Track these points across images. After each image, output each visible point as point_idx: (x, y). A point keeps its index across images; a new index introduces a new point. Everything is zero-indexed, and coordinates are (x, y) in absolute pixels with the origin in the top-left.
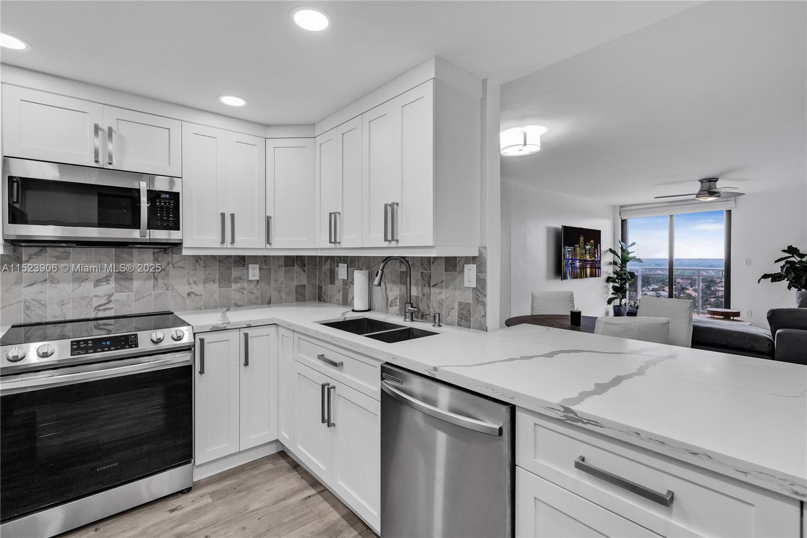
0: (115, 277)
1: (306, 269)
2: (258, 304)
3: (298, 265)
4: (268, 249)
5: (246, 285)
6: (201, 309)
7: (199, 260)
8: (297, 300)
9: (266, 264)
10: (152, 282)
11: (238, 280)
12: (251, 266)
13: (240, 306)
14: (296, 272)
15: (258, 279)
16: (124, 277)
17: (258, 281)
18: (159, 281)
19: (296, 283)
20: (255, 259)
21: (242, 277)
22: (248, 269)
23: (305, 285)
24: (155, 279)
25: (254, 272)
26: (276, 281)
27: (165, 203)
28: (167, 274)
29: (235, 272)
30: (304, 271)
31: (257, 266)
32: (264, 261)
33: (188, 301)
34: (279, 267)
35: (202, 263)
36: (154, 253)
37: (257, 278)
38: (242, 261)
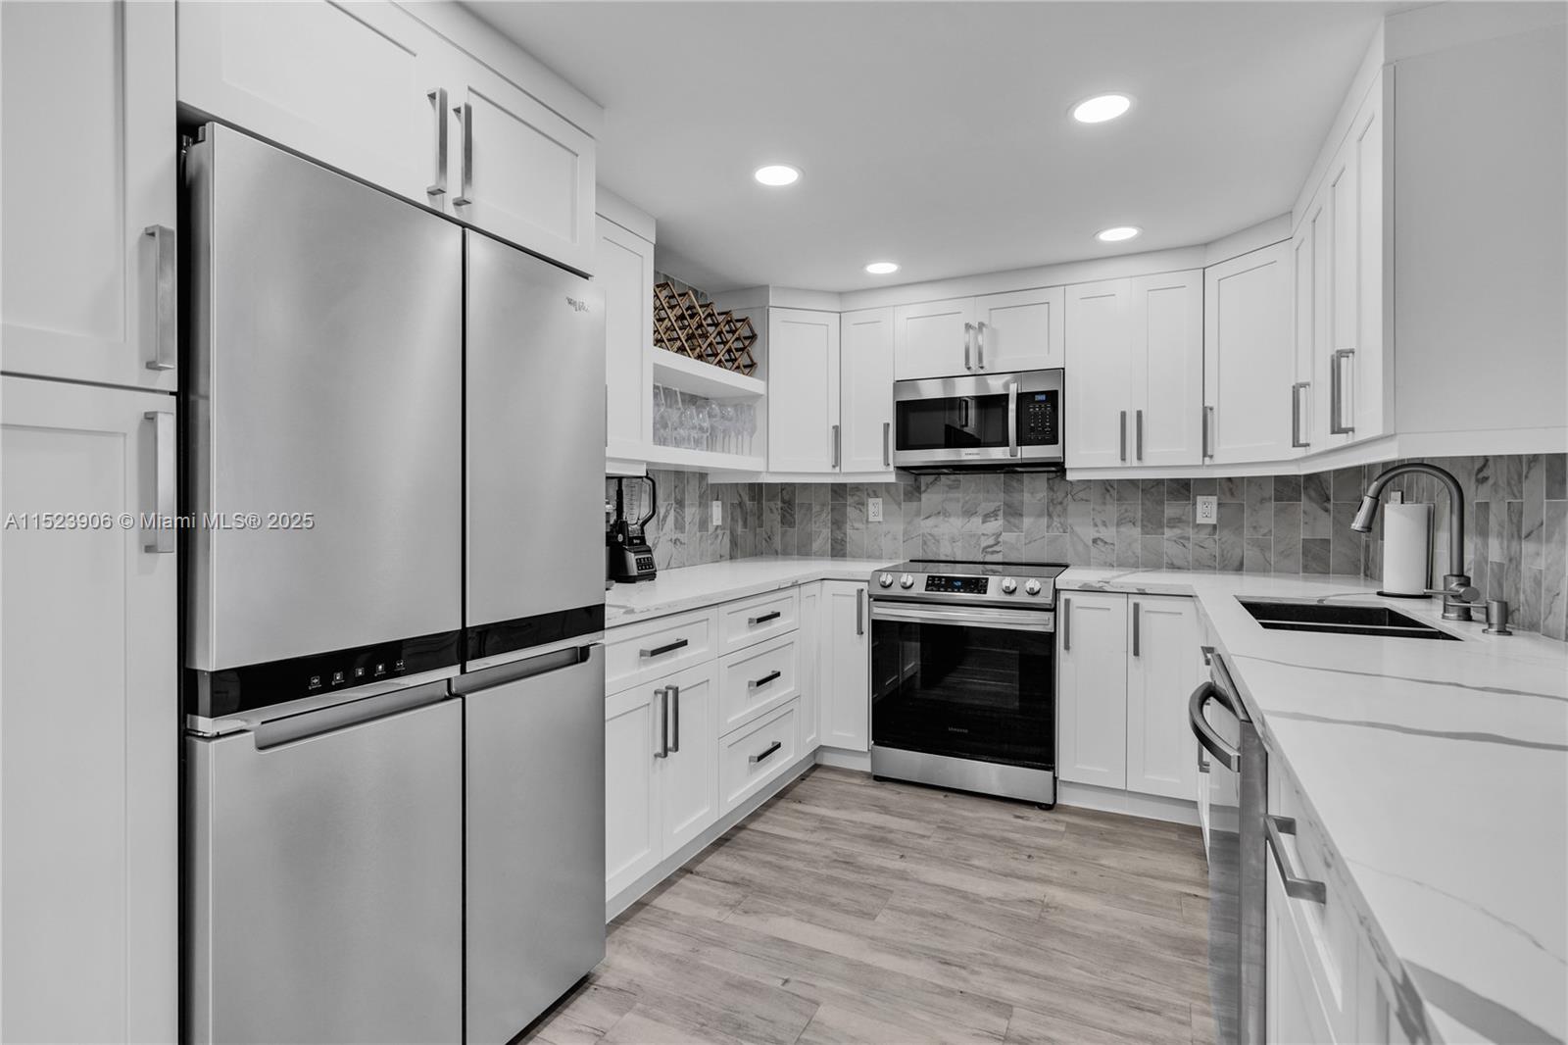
0: (1004, 512)
1: (1331, 507)
2: (1215, 568)
3: (1310, 498)
4: (1208, 466)
5: (1190, 532)
6: (1113, 566)
7: (1109, 488)
8: (1306, 569)
9: (1232, 494)
10: (1045, 520)
11: (1175, 522)
12: (1199, 499)
13: (1179, 568)
14: (1305, 512)
15: (1215, 522)
16: (1013, 512)
17: (1215, 527)
18: (1055, 519)
19: (1303, 534)
20: (1208, 486)
21: (1183, 517)
22: (1195, 504)
23: (1328, 541)
24: (1050, 515)
25: (1206, 510)
26: (1255, 528)
27: (1040, 407)
28: (1065, 510)
29: (1171, 510)
30: (1327, 510)
31: (1214, 500)
32: (1229, 488)
33: (1094, 551)
34: (1263, 500)
35: (1115, 494)
36: (1048, 479)
37: (1213, 521)
38: (1183, 489)
